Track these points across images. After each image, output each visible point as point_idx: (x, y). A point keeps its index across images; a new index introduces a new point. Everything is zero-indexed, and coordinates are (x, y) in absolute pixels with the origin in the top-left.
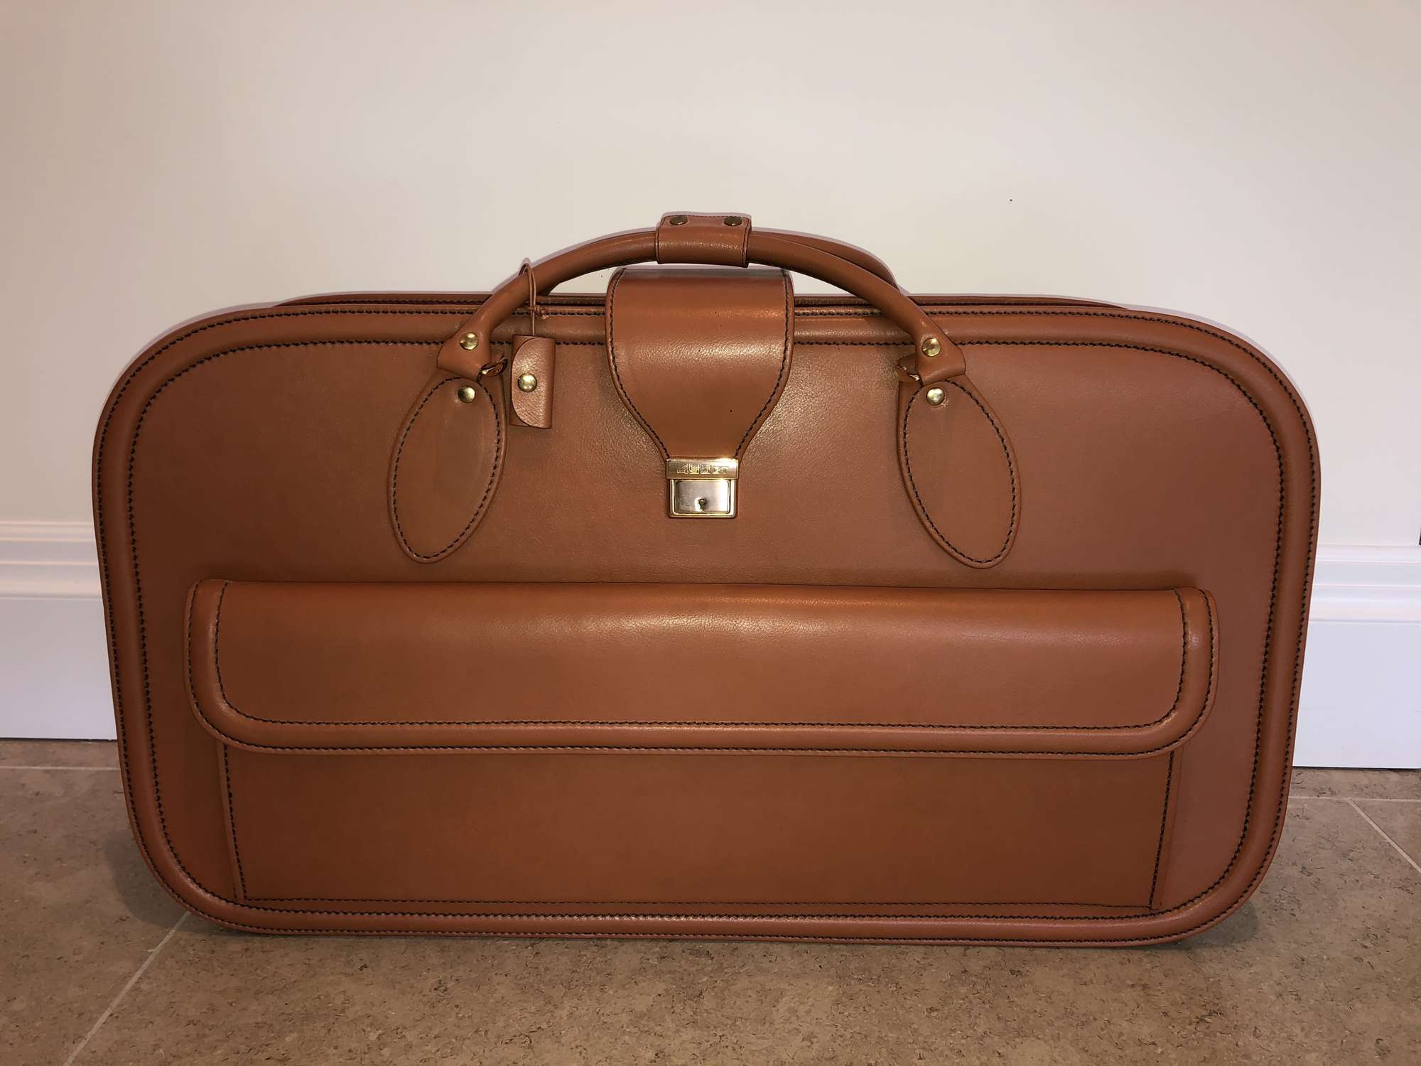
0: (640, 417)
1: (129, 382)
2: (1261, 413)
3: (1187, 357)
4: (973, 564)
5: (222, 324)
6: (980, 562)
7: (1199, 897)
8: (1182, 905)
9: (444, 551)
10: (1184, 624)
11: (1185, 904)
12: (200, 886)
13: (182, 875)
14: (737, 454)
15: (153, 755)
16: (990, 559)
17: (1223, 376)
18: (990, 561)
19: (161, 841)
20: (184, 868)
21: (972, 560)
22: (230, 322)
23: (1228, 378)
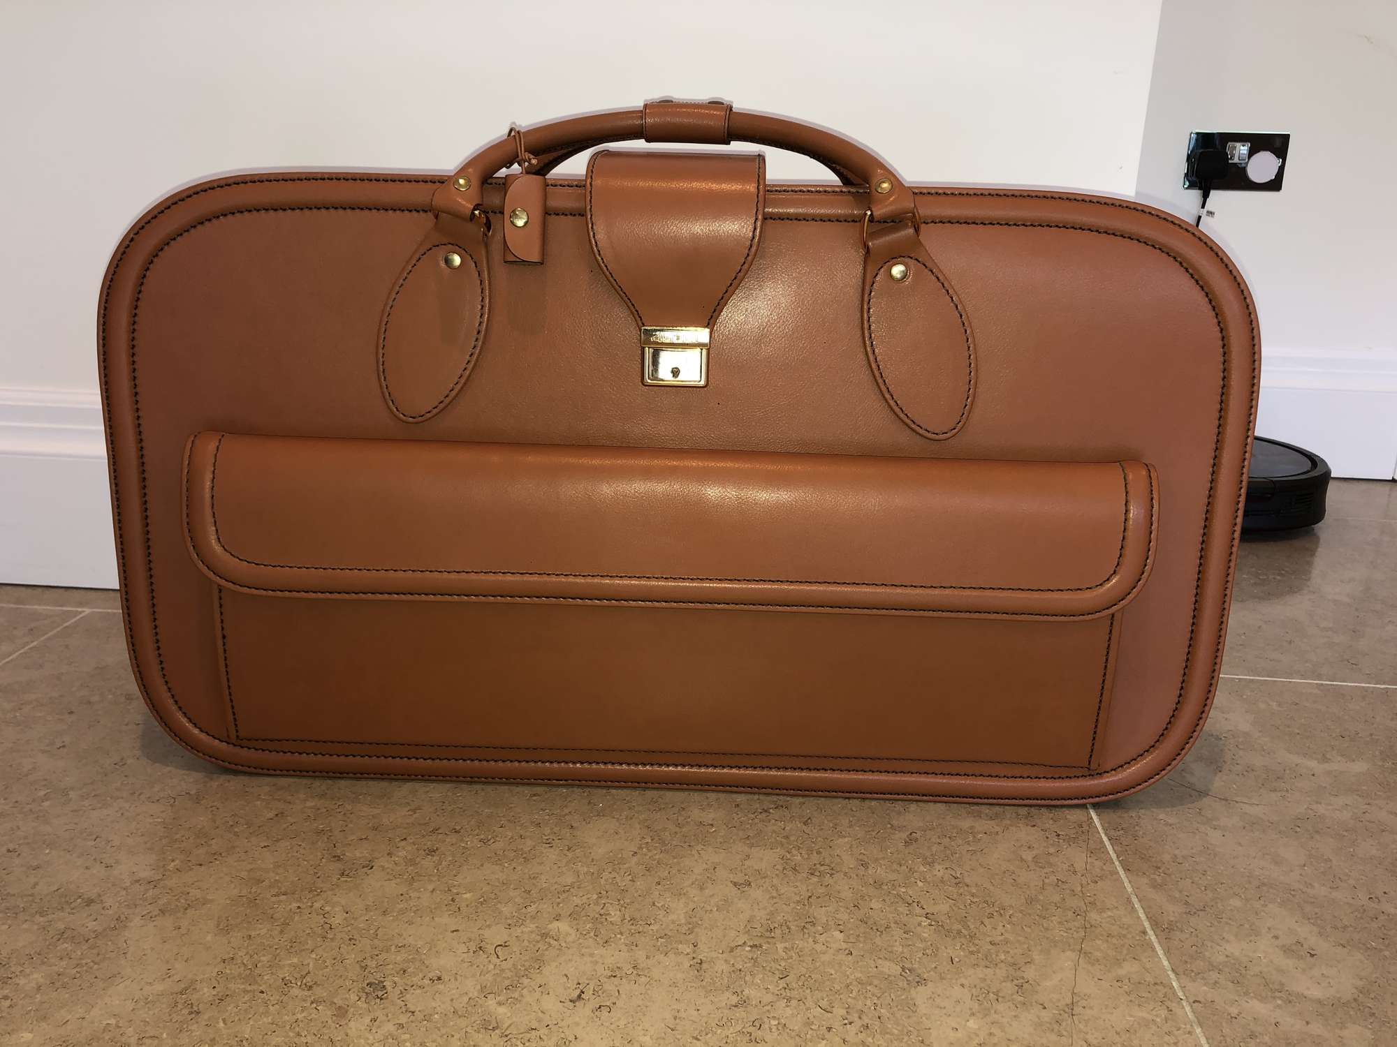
0: (617, 283)
1: (132, 240)
2: (1207, 295)
3: (1138, 240)
4: (929, 435)
5: (222, 187)
6: (937, 434)
7: (1135, 760)
8: (1119, 767)
9: (429, 412)
10: (1127, 493)
11: (1122, 766)
12: (195, 725)
13: (179, 715)
14: (708, 324)
15: (152, 600)
16: (946, 431)
17: (1172, 259)
18: (946, 433)
19: (159, 682)
20: (180, 708)
21: (929, 432)
22: (229, 185)
23: (1176, 261)
